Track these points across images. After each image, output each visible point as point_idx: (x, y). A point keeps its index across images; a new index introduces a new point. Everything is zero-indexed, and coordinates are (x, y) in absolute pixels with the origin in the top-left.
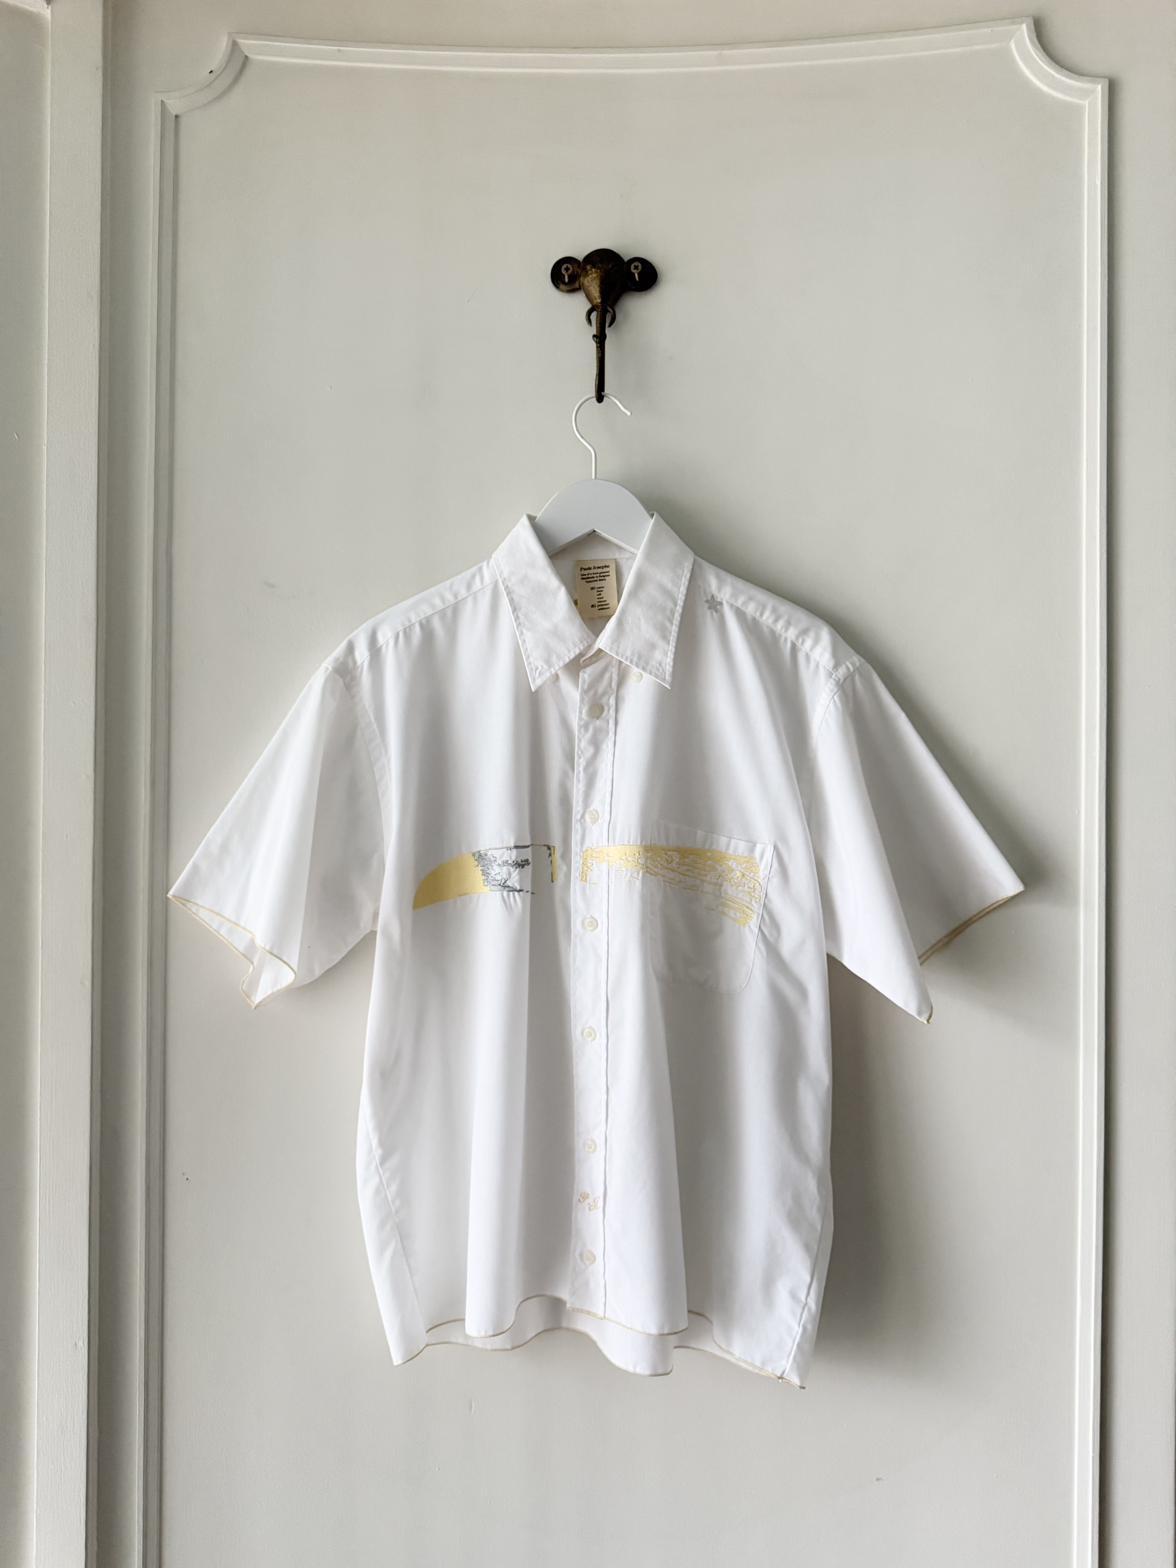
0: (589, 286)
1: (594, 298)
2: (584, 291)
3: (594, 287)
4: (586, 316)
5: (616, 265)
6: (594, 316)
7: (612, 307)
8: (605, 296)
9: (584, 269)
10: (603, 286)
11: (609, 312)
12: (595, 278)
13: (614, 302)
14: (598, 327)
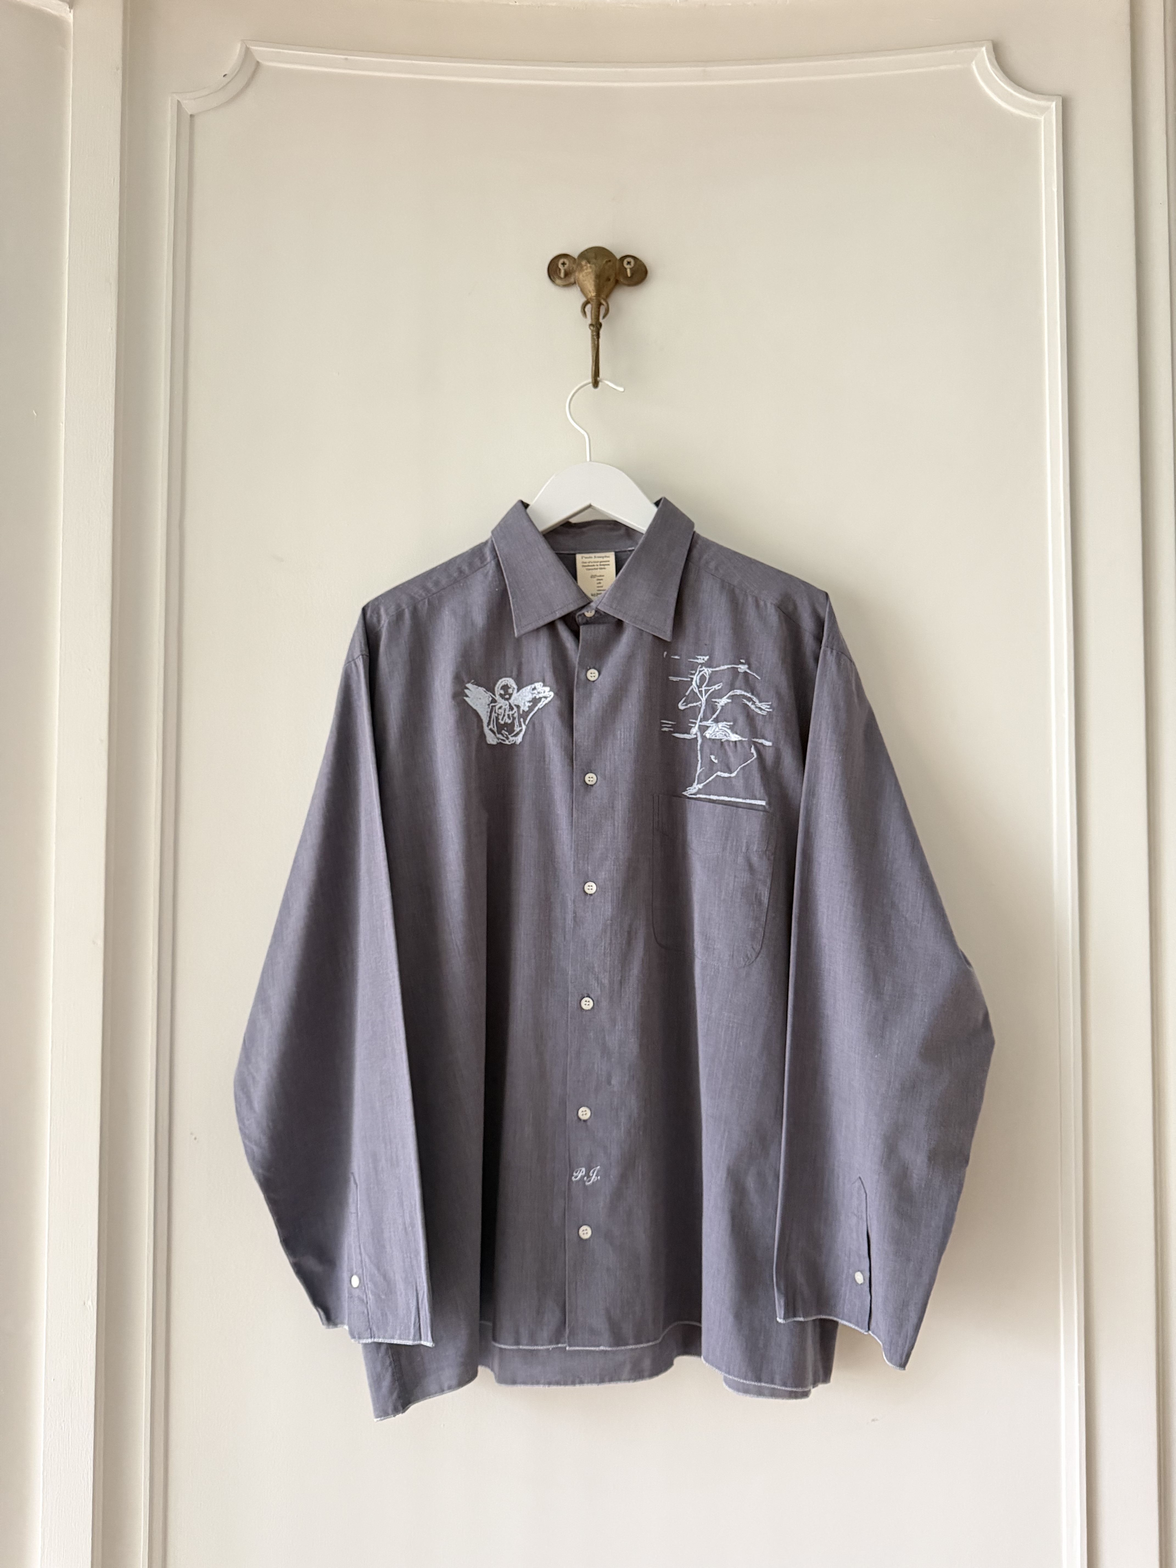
0: (585, 282)
1: (589, 292)
2: (579, 286)
3: (589, 283)
4: (582, 308)
5: (610, 261)
6: (588, 308)
7: (605, 300)
8: (599, 290)
9: (579, 265)
10: (598, 281)
11: (603, 305)
12: (590, 273)
13: (608, 296)
14: (593, 317)
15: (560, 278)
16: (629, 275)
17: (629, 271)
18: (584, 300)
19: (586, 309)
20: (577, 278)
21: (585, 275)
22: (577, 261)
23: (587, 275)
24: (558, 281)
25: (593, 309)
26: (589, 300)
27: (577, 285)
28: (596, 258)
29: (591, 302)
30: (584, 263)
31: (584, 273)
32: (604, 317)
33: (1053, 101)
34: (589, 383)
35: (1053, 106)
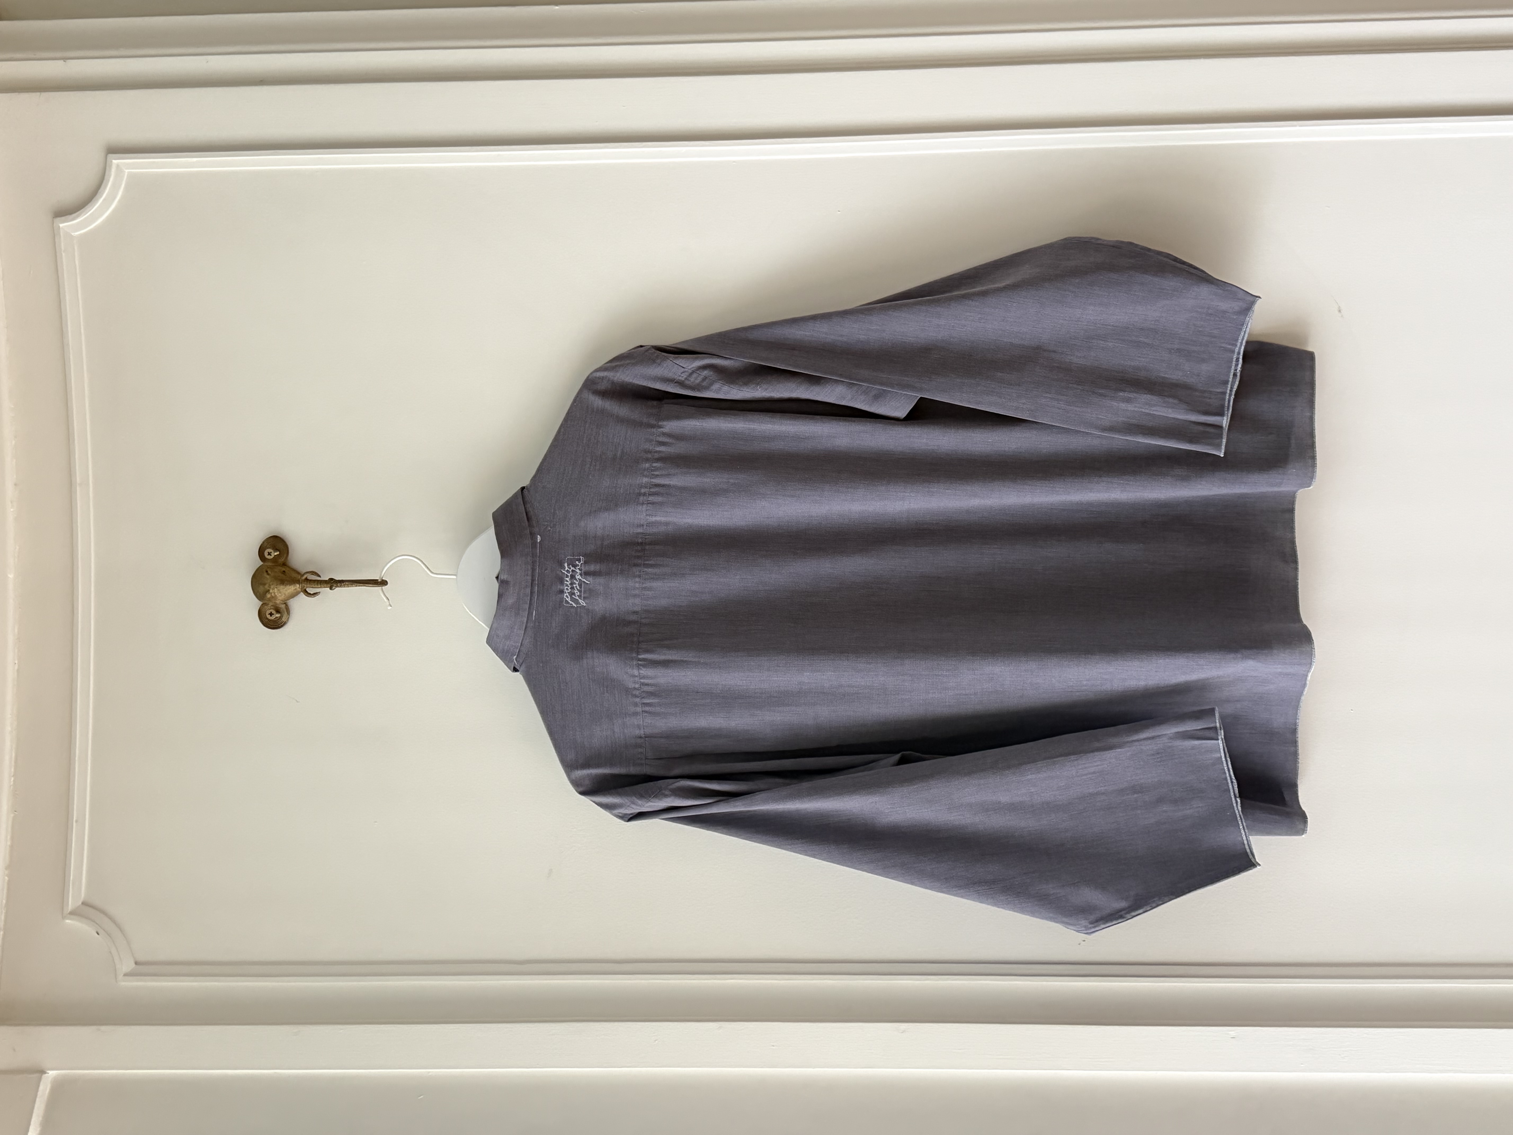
0: (285, 594)
1: (295, 591)
2: (289, 599)
3: (286, 590)
4: (311, 597)
5: (267, 572)
6: (311, 591)
7: (303, 575)
8: (294, 581)
9: (269, 600)
10: (286, 582)
11: (307, 578)
12: (279, 590)
13: (298, 573)
14: (319, 586)
15: (281, 618)
16: (278, 553)
17: (276, 554)
18: (302, 595)
19: (312, 593)
20: (281, 602)
21: (280, 595)
22: (266, 602)
23: (280, 592)
24: (284, 619)
25: (311, 586)
26: (303, 590)
27: (288, 601)
28: (264, 584)
29: (305, 588)
30: (268, 596)
31: (278, 595)
32: (319, 576)
33: (112, 161)
34: (382, 589)
35: (116, 161)
